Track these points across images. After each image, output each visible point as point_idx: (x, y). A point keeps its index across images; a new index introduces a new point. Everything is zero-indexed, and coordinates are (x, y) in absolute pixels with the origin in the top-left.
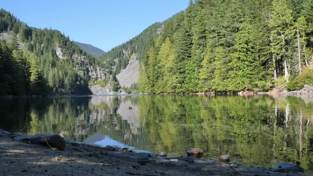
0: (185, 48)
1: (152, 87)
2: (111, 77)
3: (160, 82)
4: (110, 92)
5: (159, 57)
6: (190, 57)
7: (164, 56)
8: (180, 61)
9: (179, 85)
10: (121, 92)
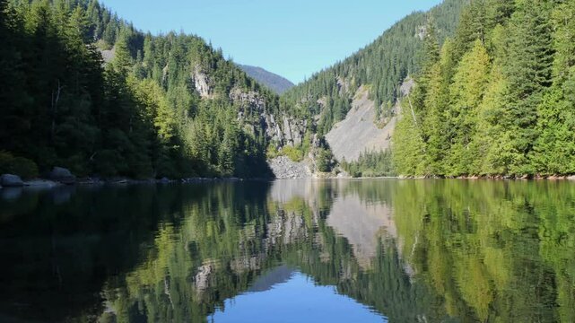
0: (535, 63)
1: (436, 161)
2: (315, 139)
3: (457, 150)
4: (313, 172)
5: (454, 89)
6: (549, 85)
7: (470, 86)
8: (521, 96)
9: (519, 156)
10: (337, 173)
